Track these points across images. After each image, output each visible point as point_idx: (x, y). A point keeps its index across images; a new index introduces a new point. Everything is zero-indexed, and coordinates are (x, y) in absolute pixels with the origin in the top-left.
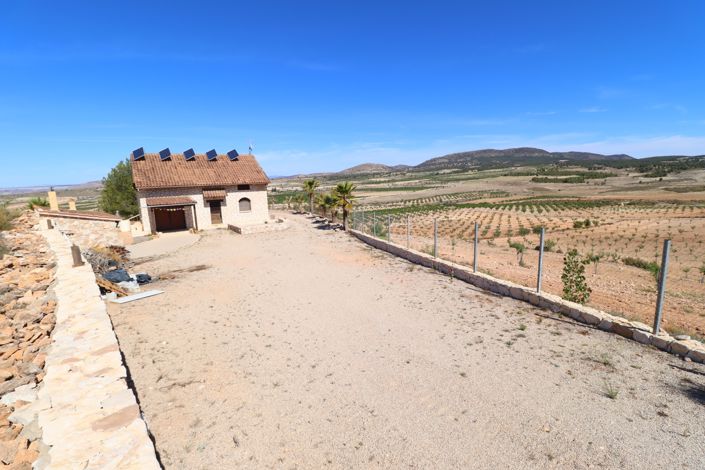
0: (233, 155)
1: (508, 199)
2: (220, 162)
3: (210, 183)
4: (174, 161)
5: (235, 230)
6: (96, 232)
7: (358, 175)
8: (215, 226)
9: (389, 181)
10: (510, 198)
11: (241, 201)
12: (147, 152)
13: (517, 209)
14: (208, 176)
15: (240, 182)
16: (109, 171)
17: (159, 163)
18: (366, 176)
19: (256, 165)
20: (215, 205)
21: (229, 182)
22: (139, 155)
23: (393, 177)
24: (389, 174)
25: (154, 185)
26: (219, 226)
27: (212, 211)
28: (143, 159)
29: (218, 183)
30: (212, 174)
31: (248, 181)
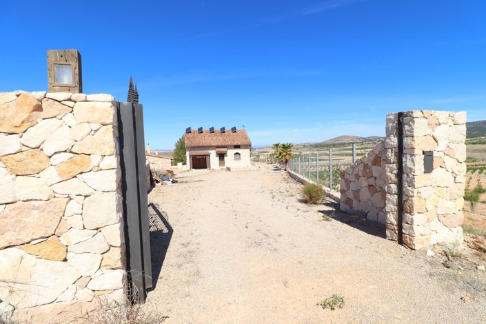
0: (234, 130)
1: (474, 164)
2: (226, 133)
3: (219, 144)
4: (204, 132)
5: (228, 169)
6: (162, 164)
7: (337, 144)
8: (221, 168)
9: (361, 149)
10: (477, 163)
11: (235, 154)
12: (192, 129)
13: (480, 173)
14: (219, 140)
15: (235, 144)
16: (178, 140)
17: (197, 134)
18: (344, 144)
19: (245, 135)
20: (222, 156)
21: (229, 143)
22: (189, 131)
23: (366, 146)
24: (362, 143)
25: (193, 145)
26: (223, 167)
27: (220, 159)
28: (190, 132)
29: (223, 144)
30: (221, 139)
31: (239, 144)
